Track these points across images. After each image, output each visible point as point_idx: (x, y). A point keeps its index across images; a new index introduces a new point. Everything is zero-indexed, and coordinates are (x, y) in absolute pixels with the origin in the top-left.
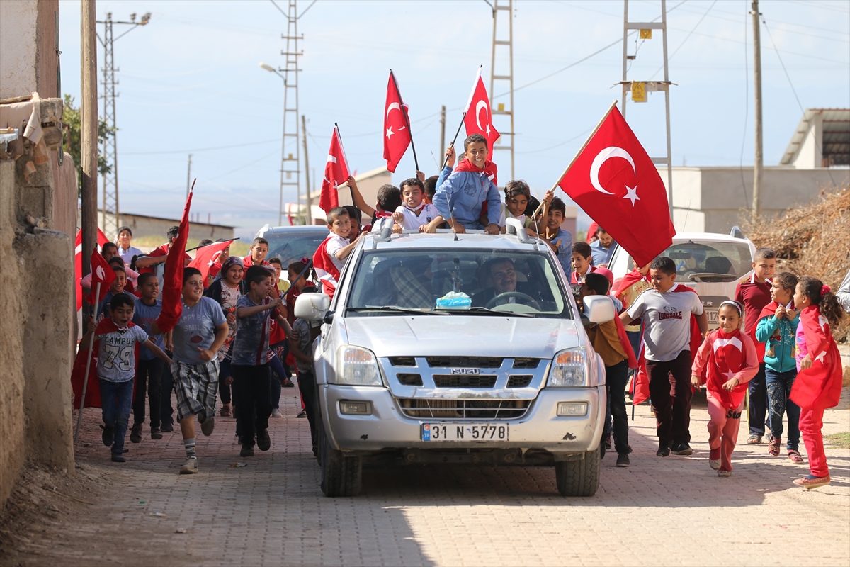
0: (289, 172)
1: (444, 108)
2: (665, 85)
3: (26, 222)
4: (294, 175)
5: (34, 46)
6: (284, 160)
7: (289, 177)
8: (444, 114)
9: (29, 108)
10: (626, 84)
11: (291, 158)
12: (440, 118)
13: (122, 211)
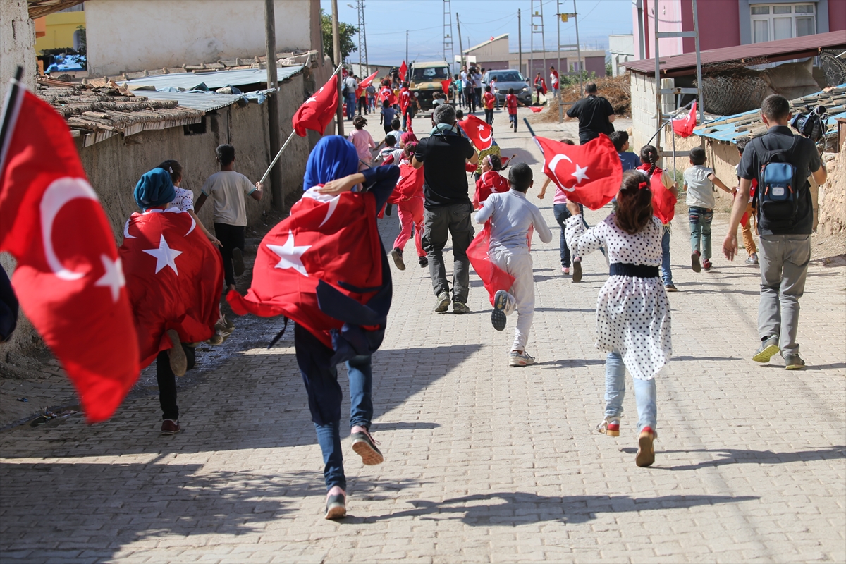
0: (447, 43)
1: (519, 10)
2: (575, 14)
3: (308, 93)
4: (450, 45)
5: (309, 30)
6: (445, 37)
7: (448, 46)
8: (519, 13)
9: (307, 57)
10: (559, 15)
11: (448, 36)
12: (518, 15)
13: (369, 63)
